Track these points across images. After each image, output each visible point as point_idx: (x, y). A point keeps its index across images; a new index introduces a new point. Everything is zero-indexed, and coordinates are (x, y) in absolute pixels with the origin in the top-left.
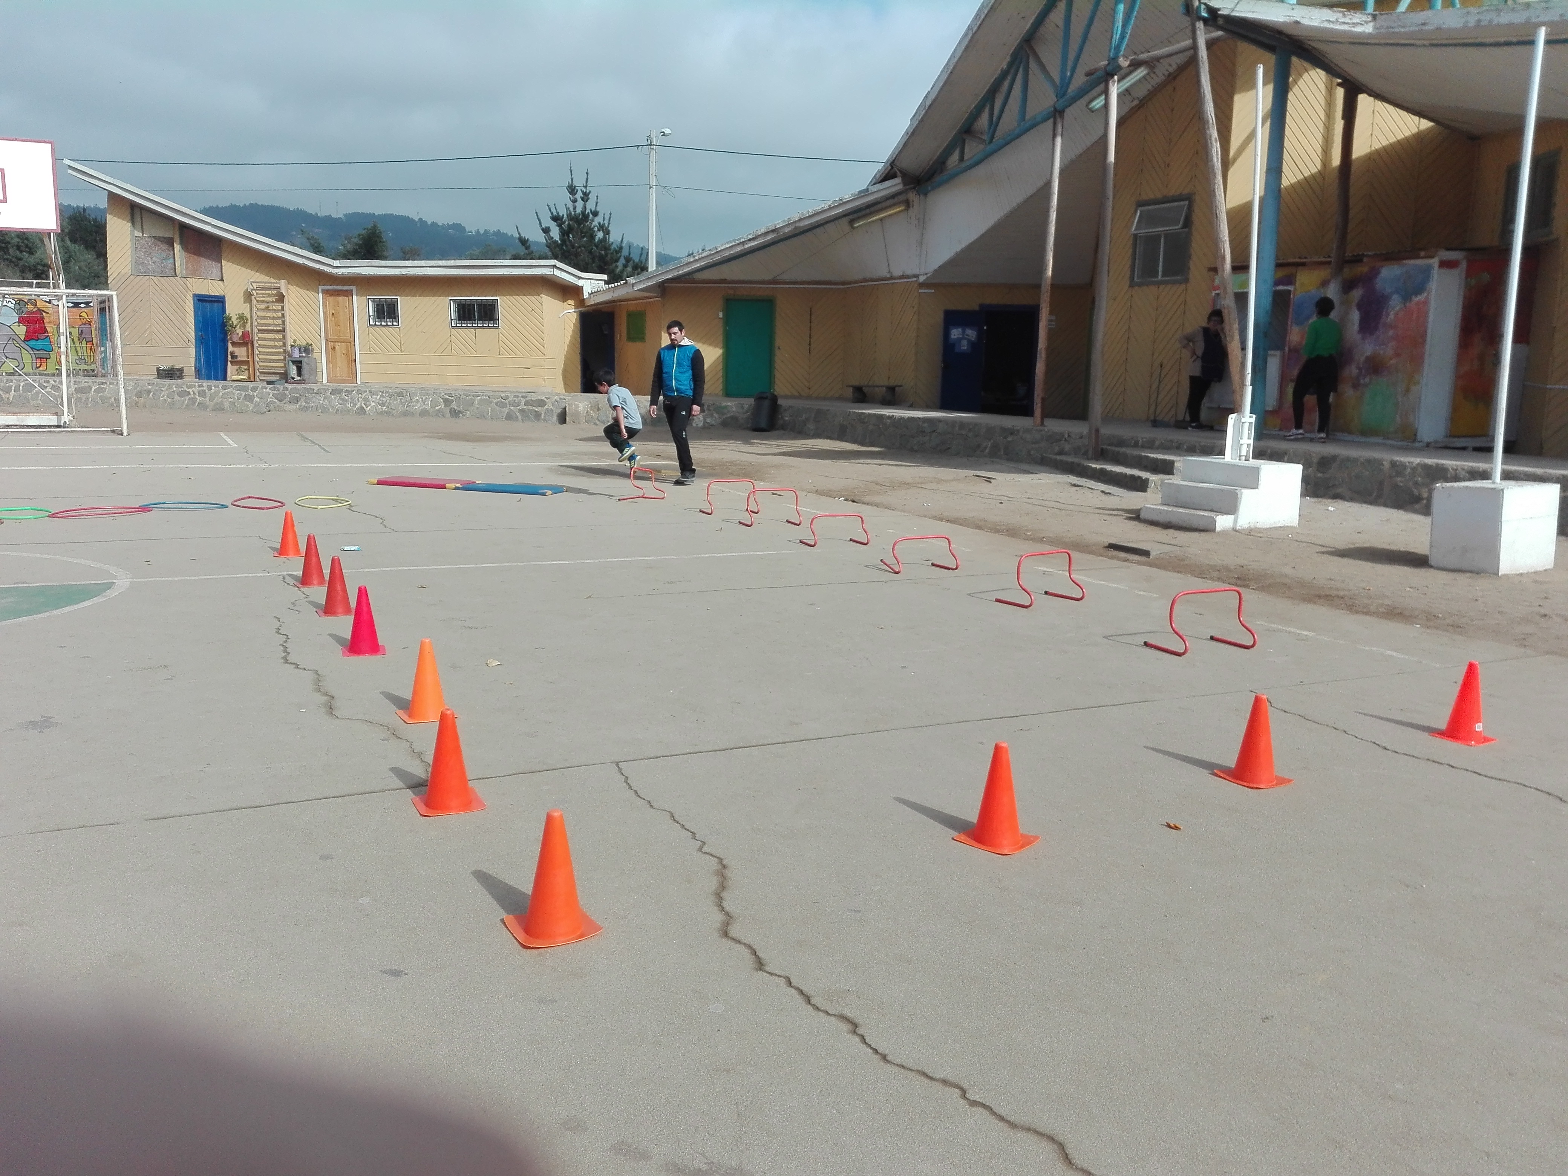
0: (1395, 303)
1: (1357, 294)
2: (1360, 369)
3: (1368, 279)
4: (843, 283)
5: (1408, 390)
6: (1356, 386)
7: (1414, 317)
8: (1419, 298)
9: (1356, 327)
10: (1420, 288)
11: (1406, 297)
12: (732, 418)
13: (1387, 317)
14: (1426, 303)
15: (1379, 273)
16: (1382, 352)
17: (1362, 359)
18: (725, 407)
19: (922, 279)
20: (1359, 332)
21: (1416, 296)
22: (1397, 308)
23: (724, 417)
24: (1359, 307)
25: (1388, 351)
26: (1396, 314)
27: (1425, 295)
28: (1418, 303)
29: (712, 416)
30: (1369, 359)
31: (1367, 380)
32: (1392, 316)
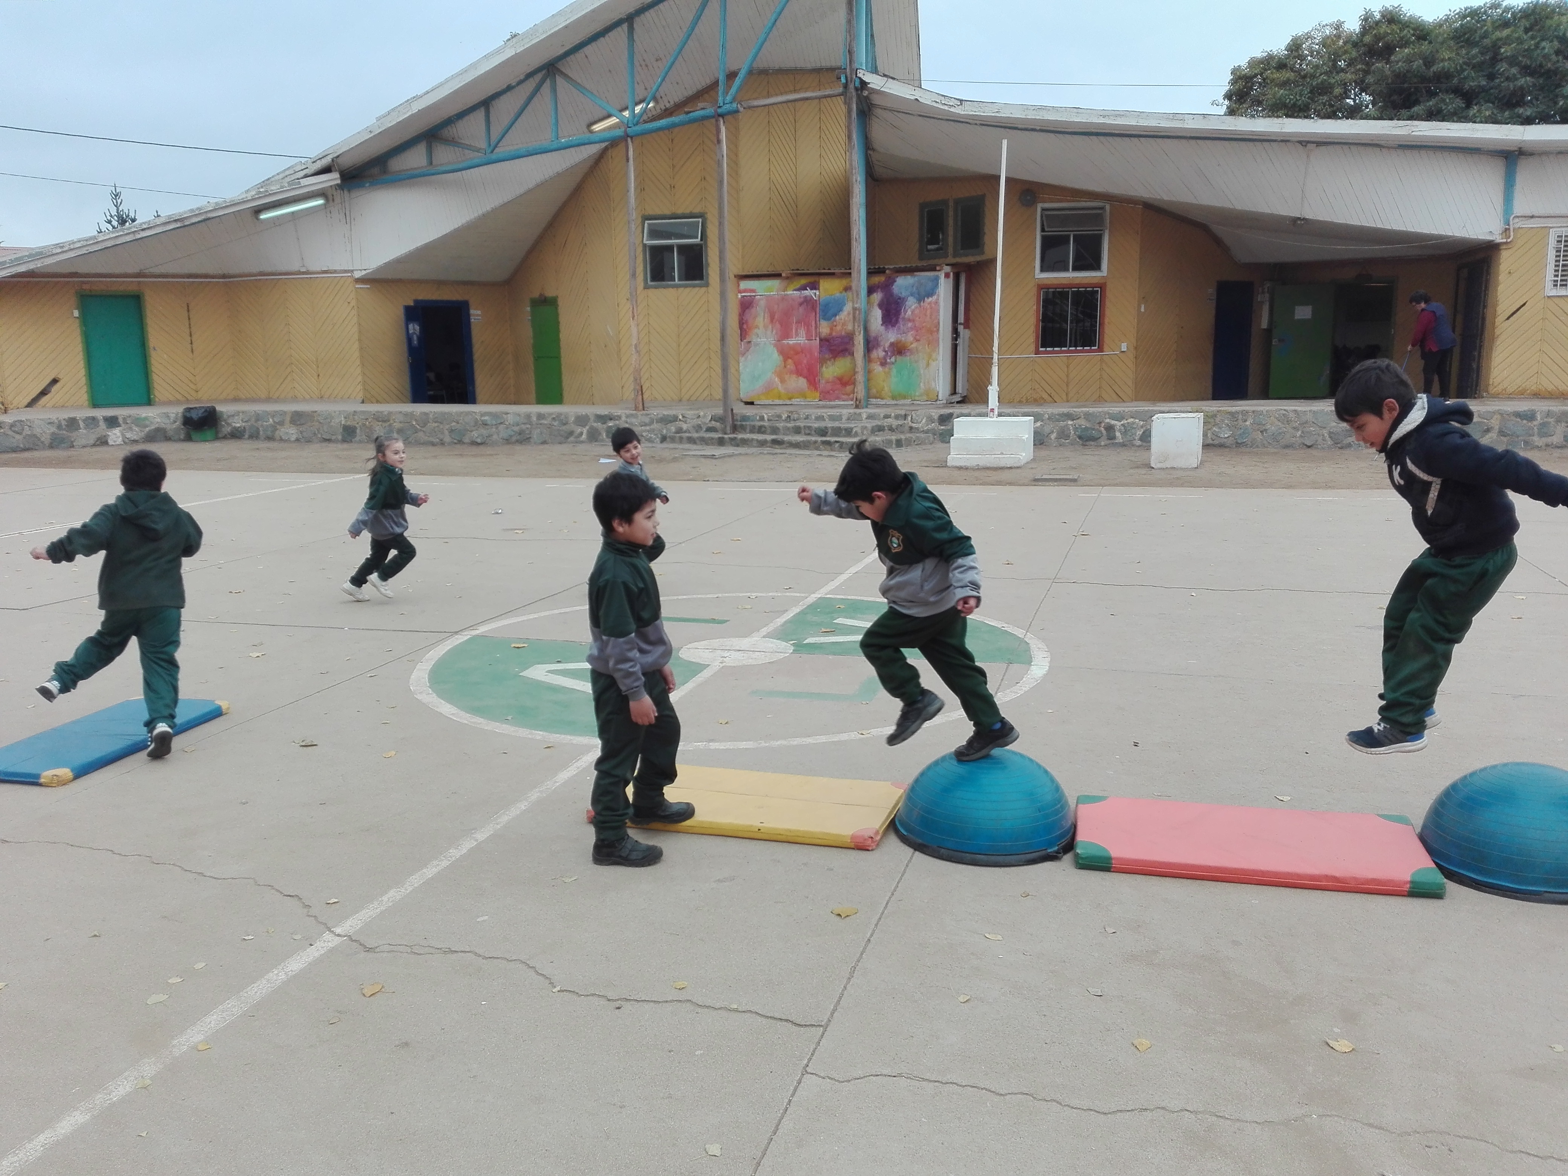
0: (911, 304)
1: (877, 297)
2: (885, 351)
3: (887, 287)
4: (224, 276)
5: (928, 365)
6: (883, 364)
7: (928, 312)
8: (930, 299)
9: (880, 321)
10: (930, 294)
11: (920, 299)
12: (158, 430)
13: (905, 314)
14: (937, 303)
15: (895, 281)
16: (903, 339)
17: (887, 345)
18: (146, 418)
19: (357, 275)
20: (882, 325)
21: (928, 298)
22: (913, 307)
23: (147, 429)
24: (880, 306)
25: (910, 337)
26: (913, 312)
27: (935, 297)
28: (930, 303)
29: (131, 429)
30: (892, 344)
31: (893, 359)
32: (909, 312)
